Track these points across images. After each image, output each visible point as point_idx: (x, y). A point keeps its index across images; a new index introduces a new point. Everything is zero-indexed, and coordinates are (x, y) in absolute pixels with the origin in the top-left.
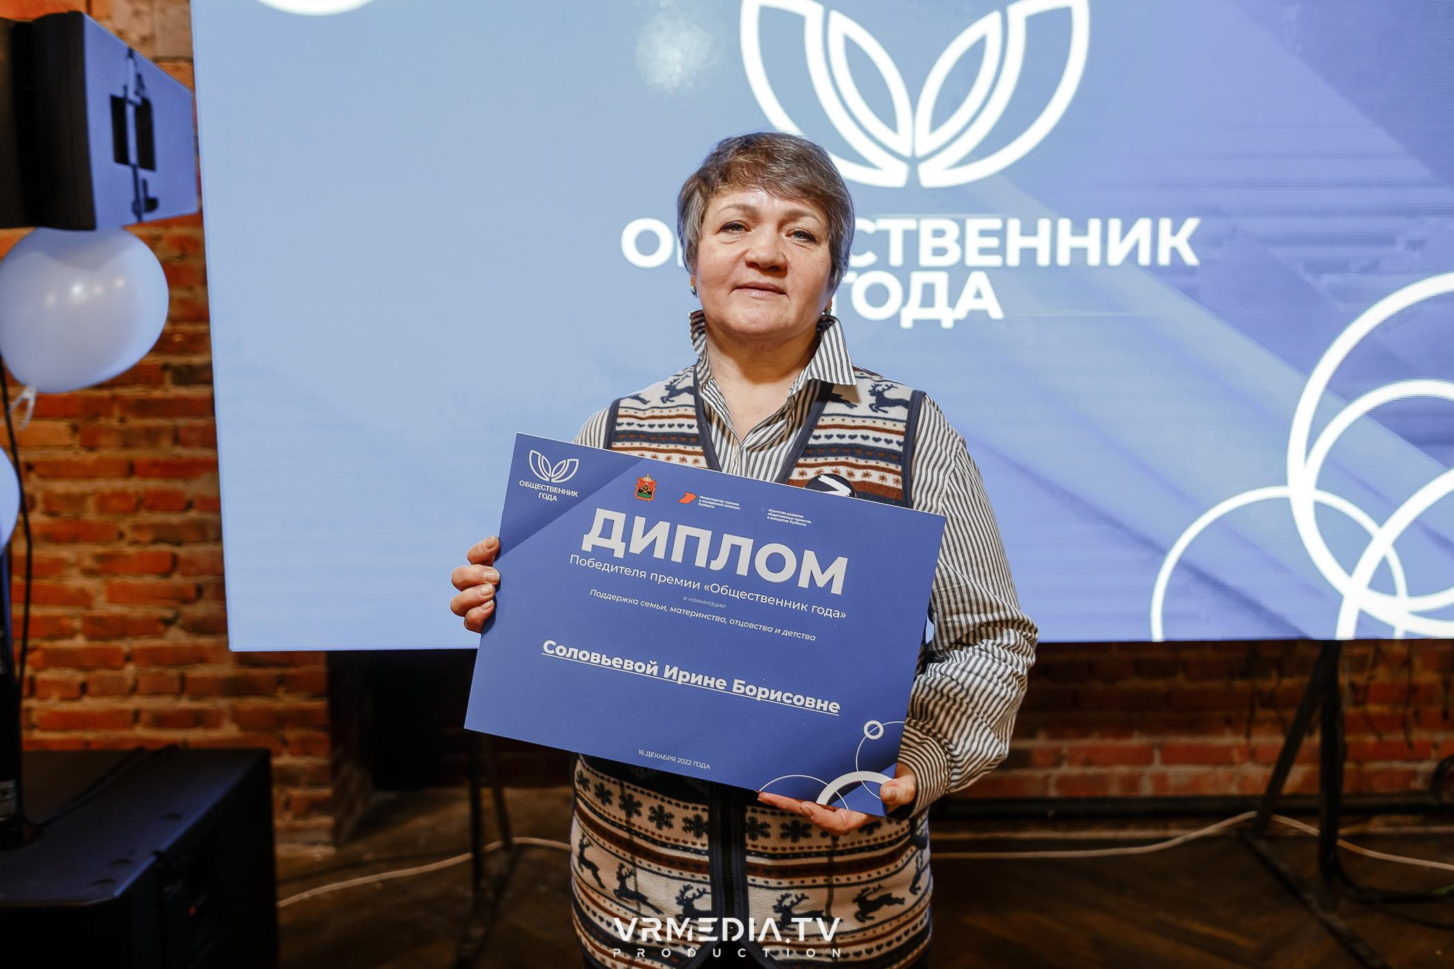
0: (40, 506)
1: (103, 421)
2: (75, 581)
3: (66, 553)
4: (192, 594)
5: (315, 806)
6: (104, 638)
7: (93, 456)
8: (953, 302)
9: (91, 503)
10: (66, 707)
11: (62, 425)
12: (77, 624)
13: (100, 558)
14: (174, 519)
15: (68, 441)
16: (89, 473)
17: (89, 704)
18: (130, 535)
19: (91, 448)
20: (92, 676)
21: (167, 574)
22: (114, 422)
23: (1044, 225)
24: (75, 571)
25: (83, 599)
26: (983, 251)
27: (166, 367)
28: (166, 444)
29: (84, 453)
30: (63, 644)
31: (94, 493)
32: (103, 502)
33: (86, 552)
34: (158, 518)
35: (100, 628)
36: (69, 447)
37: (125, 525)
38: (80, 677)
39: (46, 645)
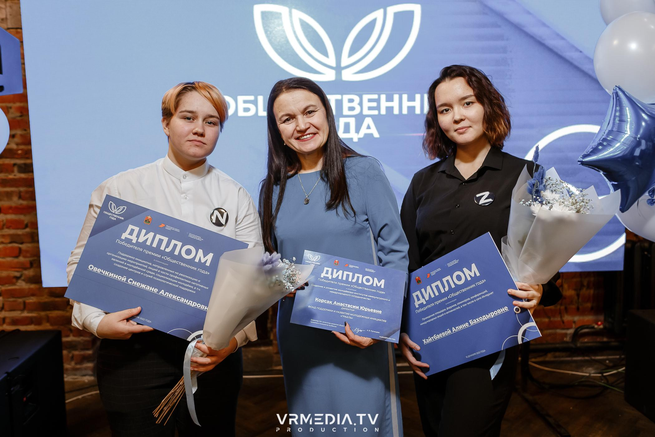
4: (28, 265)
5: (85, 359)
8: (357, 131)
14: (20, 232)
21: (17, 257)
23: (396, 97)
26: (370, 108)
27: (15, 165)
28: (15, 199)
34: (12, 231)
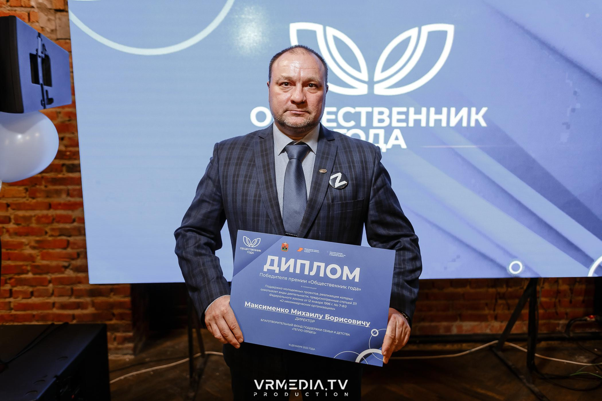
0: (13, 221)
1: (38, 187)
2: (28, 251)
3: (24, 240)
4: (76, 256)
5: (126, 340)
6: (40, 274)
7: (34, 201)
9: (34, 219)
10: (24, 301)
11: (21, 188)
12: (29, 268)
13: (37, 242)
14: (68, 226)
15: (24, 195)
16: (33, 208)
17: (34, 300)
18: (50, 233)
19: (33, 198)
20: (35, 289)
21: (65, 248)
22: (43, 187)
23: (424, 110)
24: (28, 247)
25: (31, 258)
27: (63, 165)
28: (64, 196)
29: (30, 199)
30: (23, 276)
31: (35, 216)
32: (39, 219)
33: (32, 239)
34: (61, 226)
35: (38, 270)
36: (25, 197)
37: (48, 229)
38: (31, 289)
39: (16, 277)
